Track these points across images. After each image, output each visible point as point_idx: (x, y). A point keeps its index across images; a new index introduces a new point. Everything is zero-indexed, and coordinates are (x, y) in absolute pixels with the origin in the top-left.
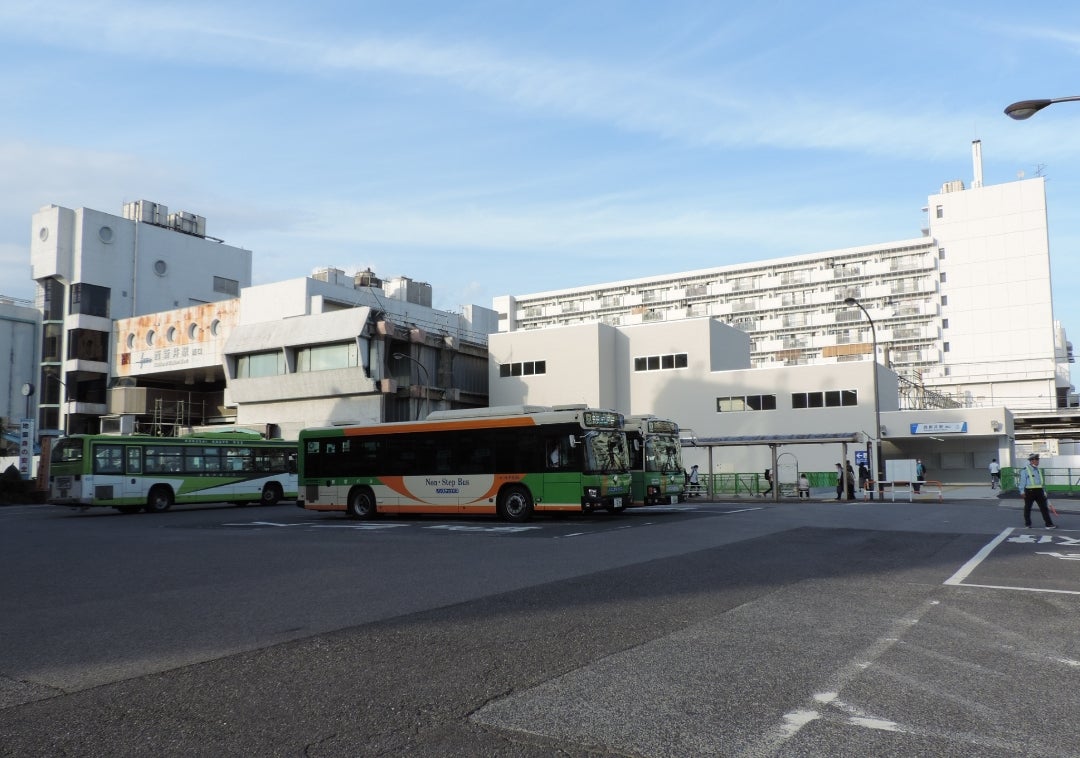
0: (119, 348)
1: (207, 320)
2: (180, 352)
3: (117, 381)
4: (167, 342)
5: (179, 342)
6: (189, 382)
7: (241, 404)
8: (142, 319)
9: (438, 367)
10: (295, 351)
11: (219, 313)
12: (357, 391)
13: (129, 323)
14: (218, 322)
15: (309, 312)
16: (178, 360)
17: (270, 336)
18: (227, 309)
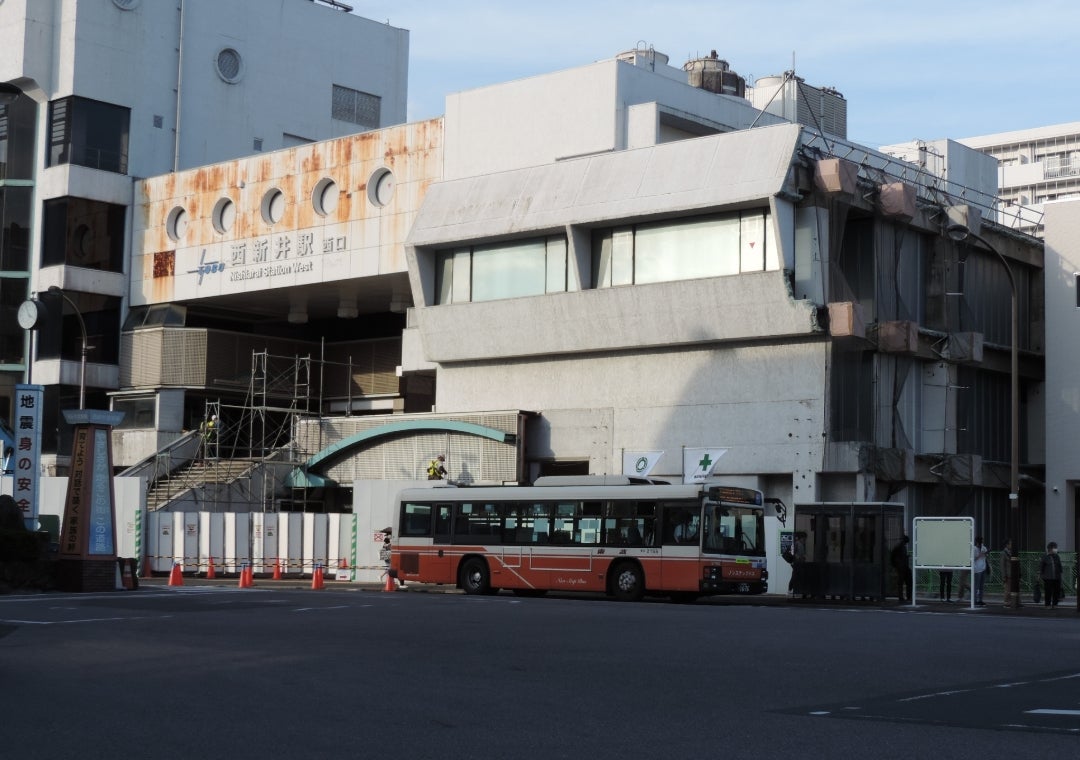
0: (150, 239)
1: (360, 171)
2: (293, 246)
3: (143, 315)
4: (262, 225)
5: (289, 224)
6: (297, 317)
7: (446, 364)
8: (201, 175)
9: (927, 278)
10: (592, 237)
11: (389, 154)
12: (765, 332)
13: (171, 185)
14: (388, 173)
15: (622, 142)
16: (285, 264)
17: (529, 201)
18: (409, 144)
